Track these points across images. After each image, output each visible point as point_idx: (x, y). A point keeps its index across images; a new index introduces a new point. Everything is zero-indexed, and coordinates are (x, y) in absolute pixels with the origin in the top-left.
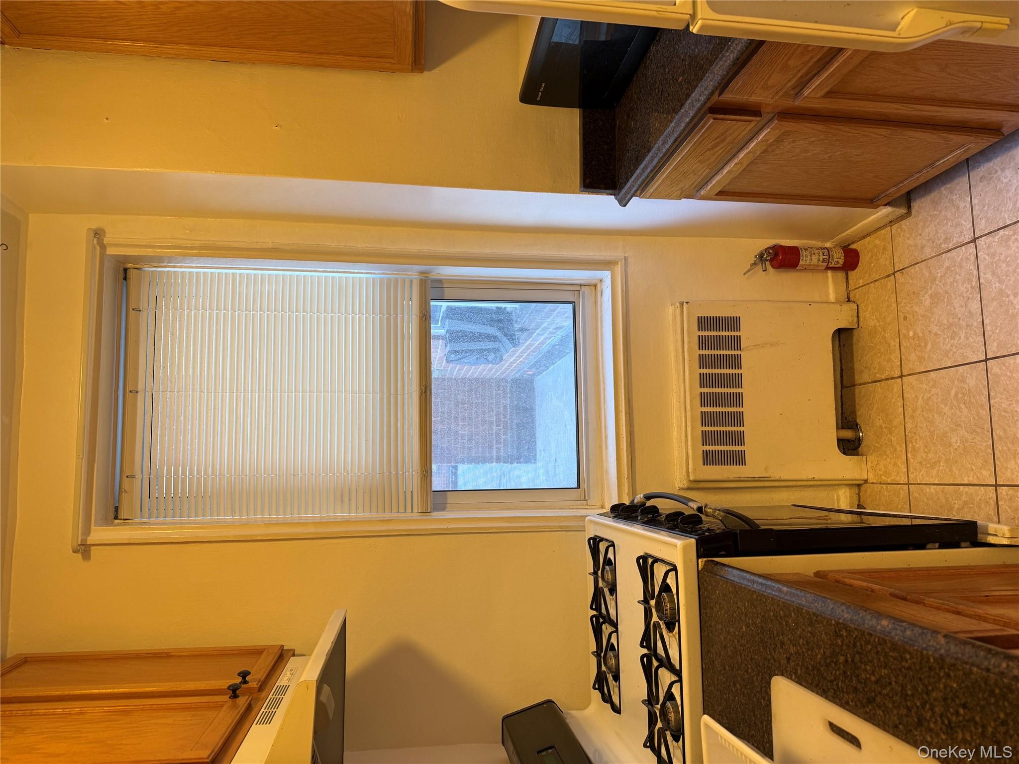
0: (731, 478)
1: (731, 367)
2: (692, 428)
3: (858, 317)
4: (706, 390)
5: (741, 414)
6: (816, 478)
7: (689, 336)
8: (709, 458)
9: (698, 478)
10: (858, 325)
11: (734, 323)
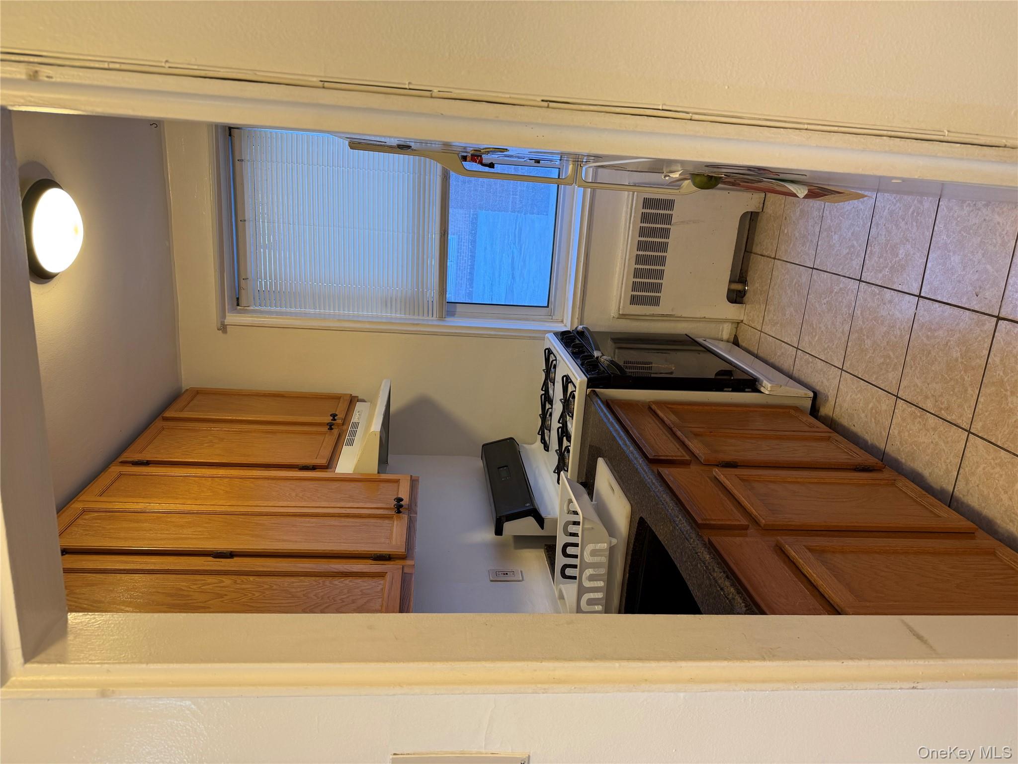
0: (647, 314)
1: (661, 237)
2: (627, 279)
3: (764, 204)
4: (641, 253)
5: (662, 271)
6: (707, 317)
7: (635, 213)
8: (634, 300)
9: (624, 313)
10: (763, 210)
11: (669, 204)
